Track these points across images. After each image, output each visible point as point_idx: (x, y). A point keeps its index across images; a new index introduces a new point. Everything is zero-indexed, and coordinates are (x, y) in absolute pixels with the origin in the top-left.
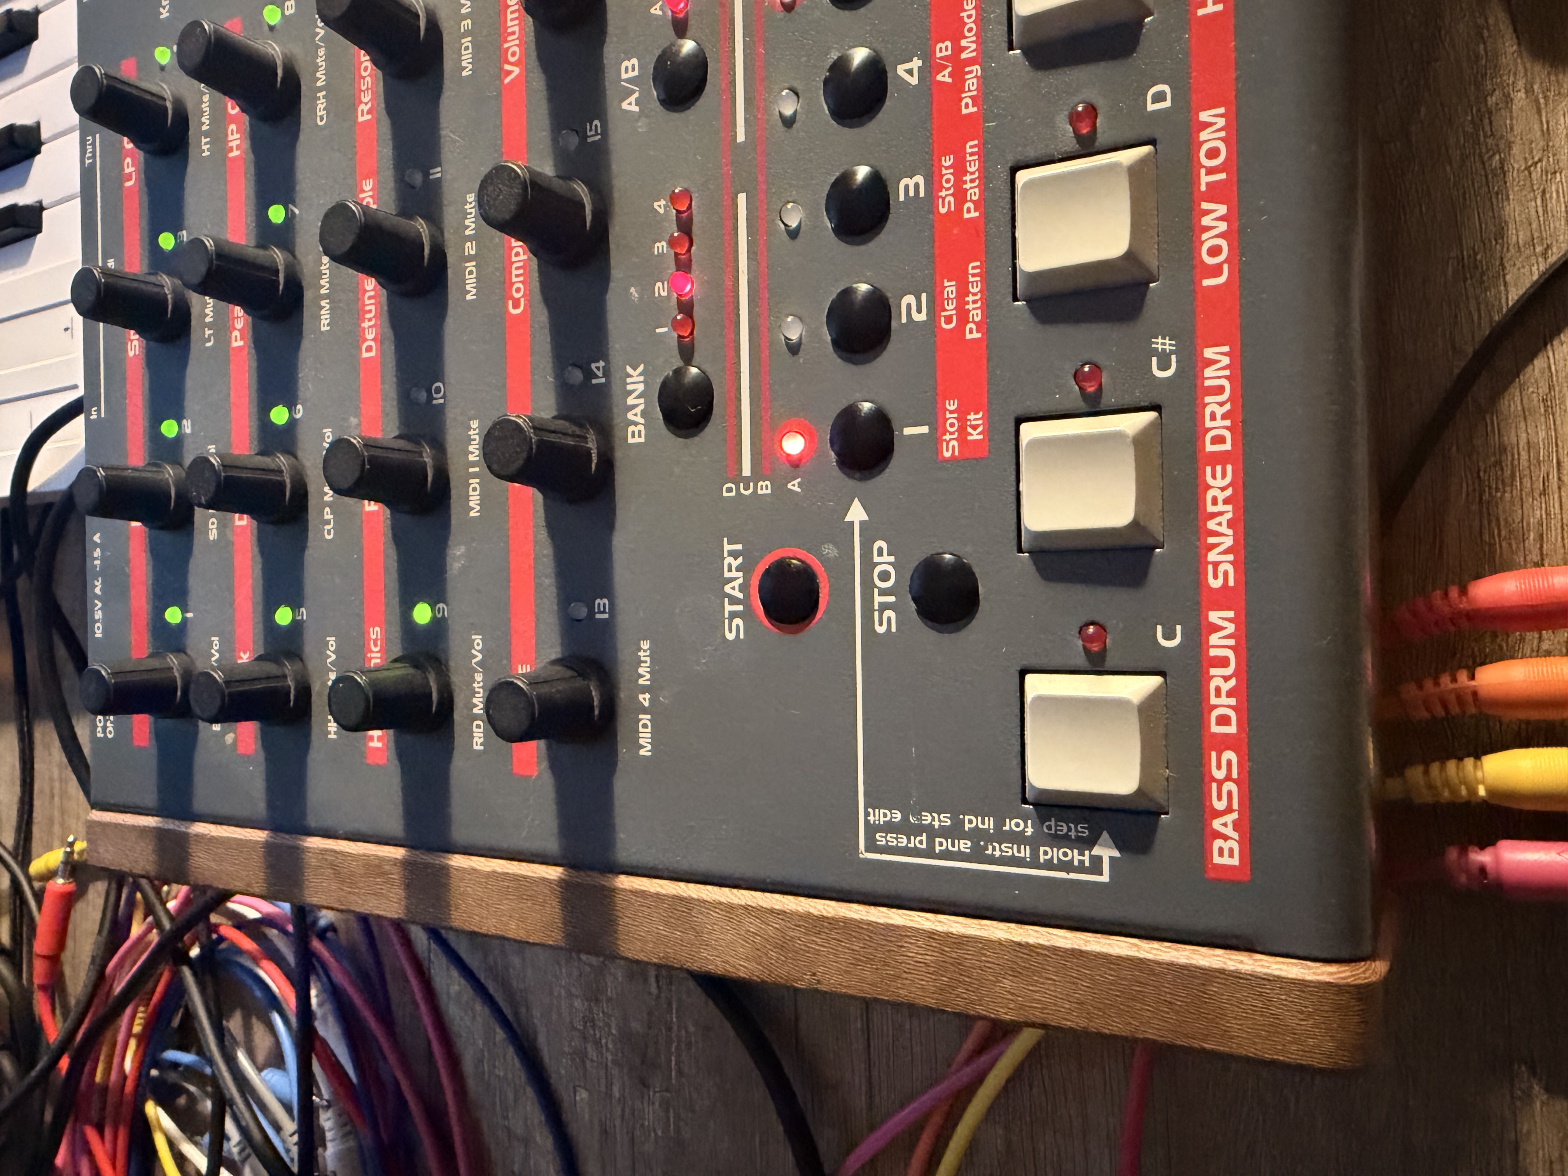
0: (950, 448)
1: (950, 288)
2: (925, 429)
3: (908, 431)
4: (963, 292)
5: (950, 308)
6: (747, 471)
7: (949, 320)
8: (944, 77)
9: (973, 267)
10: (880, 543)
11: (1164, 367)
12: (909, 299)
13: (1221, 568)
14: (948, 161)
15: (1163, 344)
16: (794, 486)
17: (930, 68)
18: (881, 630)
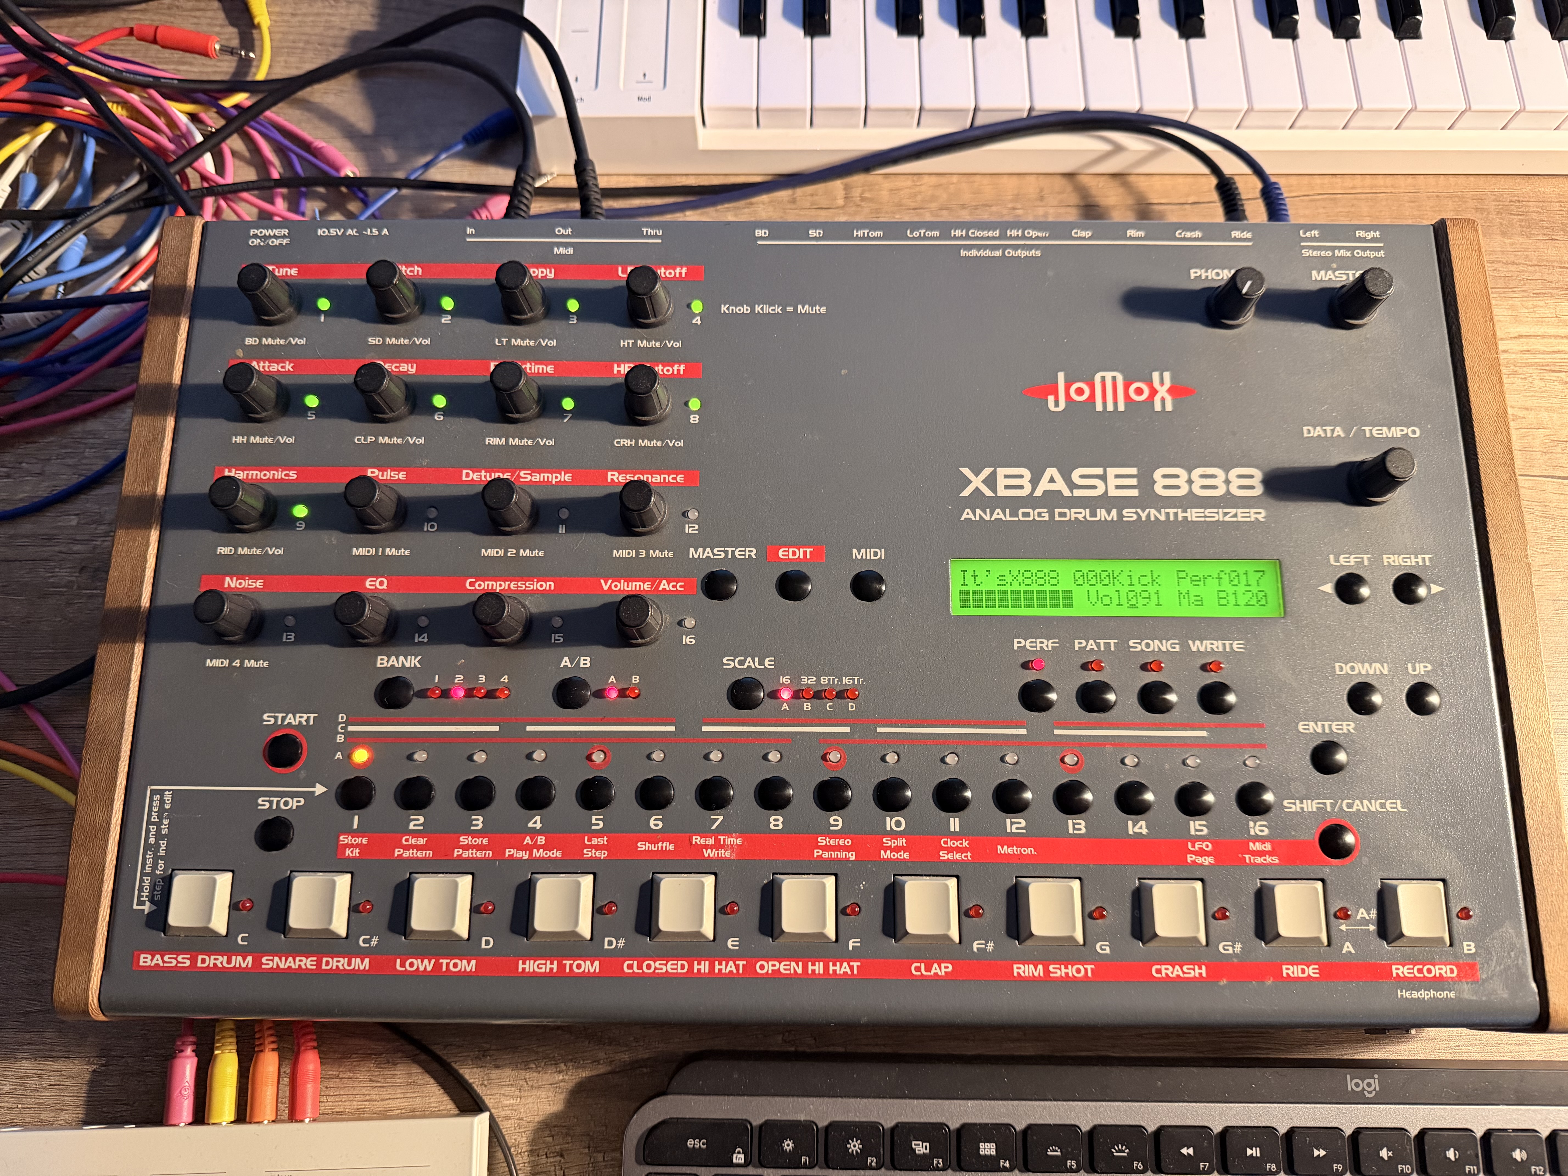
0: (344, 839)
1: (422, 841)
2: (355, 826)
3: (356, 818)
4: (419, 848)
5: (413, 841)
6: (351, 728)
7: (407, 840)
8: (528, 840)
9: (429, 853)
10: (303, 801)
11: (364, 941)
12: (422, 819)
13: (271, 963)
14: (485, 841)
15: (375, 941)
16: (339, 755)
17: (534, 832)
18: (260, 801)
